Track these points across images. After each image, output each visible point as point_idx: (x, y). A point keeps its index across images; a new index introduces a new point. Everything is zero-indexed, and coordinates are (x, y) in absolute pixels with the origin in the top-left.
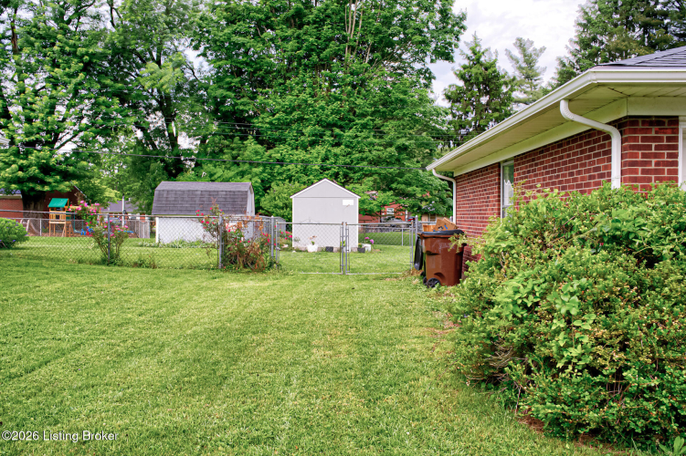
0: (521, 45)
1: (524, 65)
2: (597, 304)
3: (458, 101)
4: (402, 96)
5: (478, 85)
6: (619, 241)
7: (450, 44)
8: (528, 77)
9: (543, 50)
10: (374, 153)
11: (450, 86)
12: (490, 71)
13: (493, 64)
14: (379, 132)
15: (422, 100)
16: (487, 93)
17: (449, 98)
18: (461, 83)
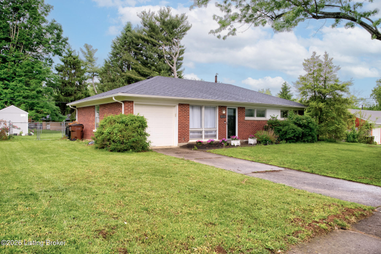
0: (87, 46)
1: (88, 56)
2: (120, 132)
3: (61, 71)
4: (39, 69)
5: (70, 65)
6: (123, 122)
7: (61, 49)
8: (90, 61)
9: (97, 50)
10: (26, 93)
11: (58, 64)
12: (76, 60)
13: (77, 57)
14: (27, 84)
15: (48, 71)
16: (74, 69)
17: (57, 69)
18: (63, 64)
